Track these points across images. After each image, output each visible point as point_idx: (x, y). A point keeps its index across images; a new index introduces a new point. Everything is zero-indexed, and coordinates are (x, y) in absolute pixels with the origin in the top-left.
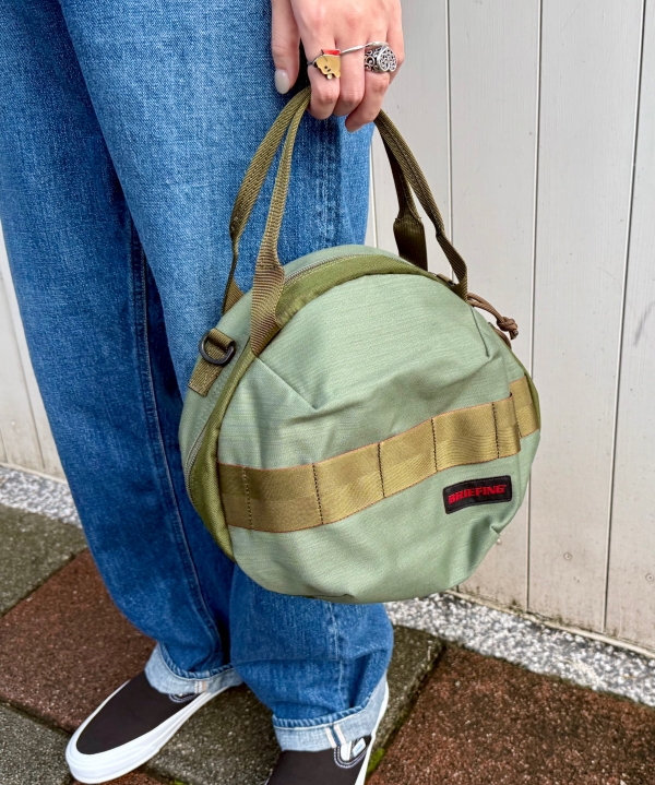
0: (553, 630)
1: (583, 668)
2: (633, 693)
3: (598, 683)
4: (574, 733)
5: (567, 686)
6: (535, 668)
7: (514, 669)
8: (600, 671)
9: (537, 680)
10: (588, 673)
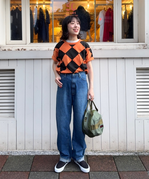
0: (96, 152)
1: (101, 154)
2: (107, 155)
3: (103, 155)
4: (104, 158)
5: (101, 156)
6: (97, 155)
7: (95, 156)
8: (103, 154)
9: (98, 156)
10: (102, 154)
